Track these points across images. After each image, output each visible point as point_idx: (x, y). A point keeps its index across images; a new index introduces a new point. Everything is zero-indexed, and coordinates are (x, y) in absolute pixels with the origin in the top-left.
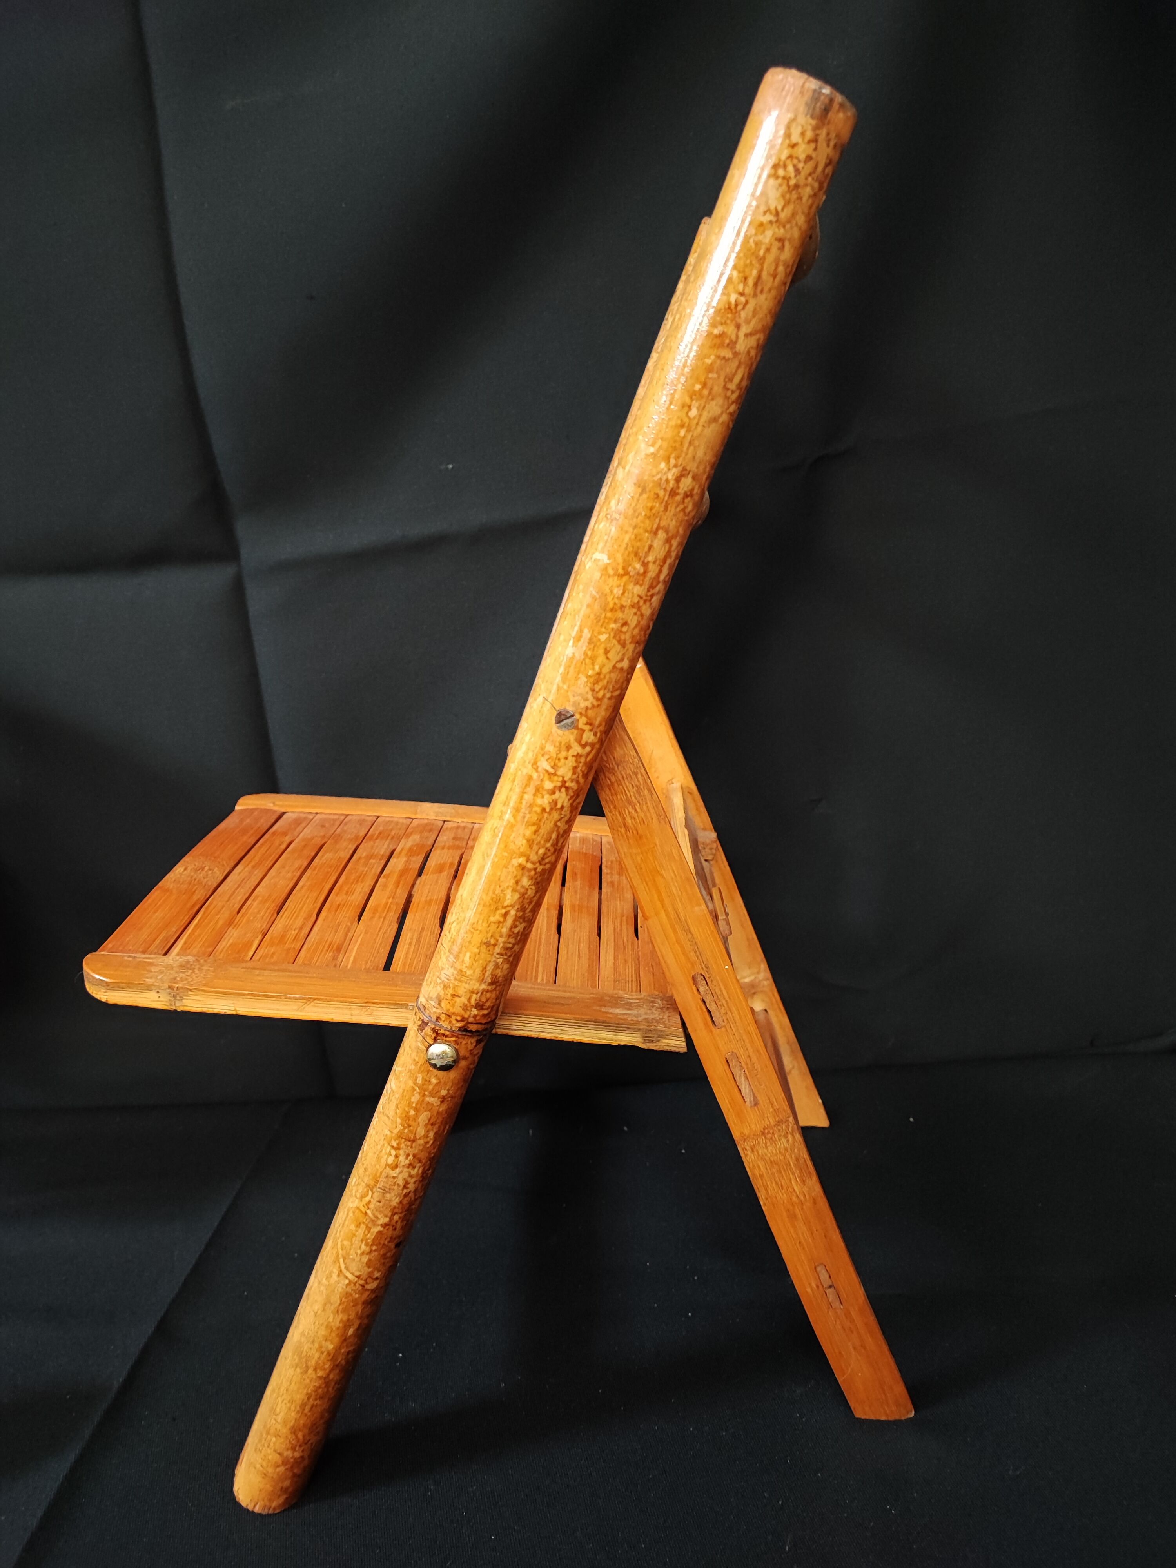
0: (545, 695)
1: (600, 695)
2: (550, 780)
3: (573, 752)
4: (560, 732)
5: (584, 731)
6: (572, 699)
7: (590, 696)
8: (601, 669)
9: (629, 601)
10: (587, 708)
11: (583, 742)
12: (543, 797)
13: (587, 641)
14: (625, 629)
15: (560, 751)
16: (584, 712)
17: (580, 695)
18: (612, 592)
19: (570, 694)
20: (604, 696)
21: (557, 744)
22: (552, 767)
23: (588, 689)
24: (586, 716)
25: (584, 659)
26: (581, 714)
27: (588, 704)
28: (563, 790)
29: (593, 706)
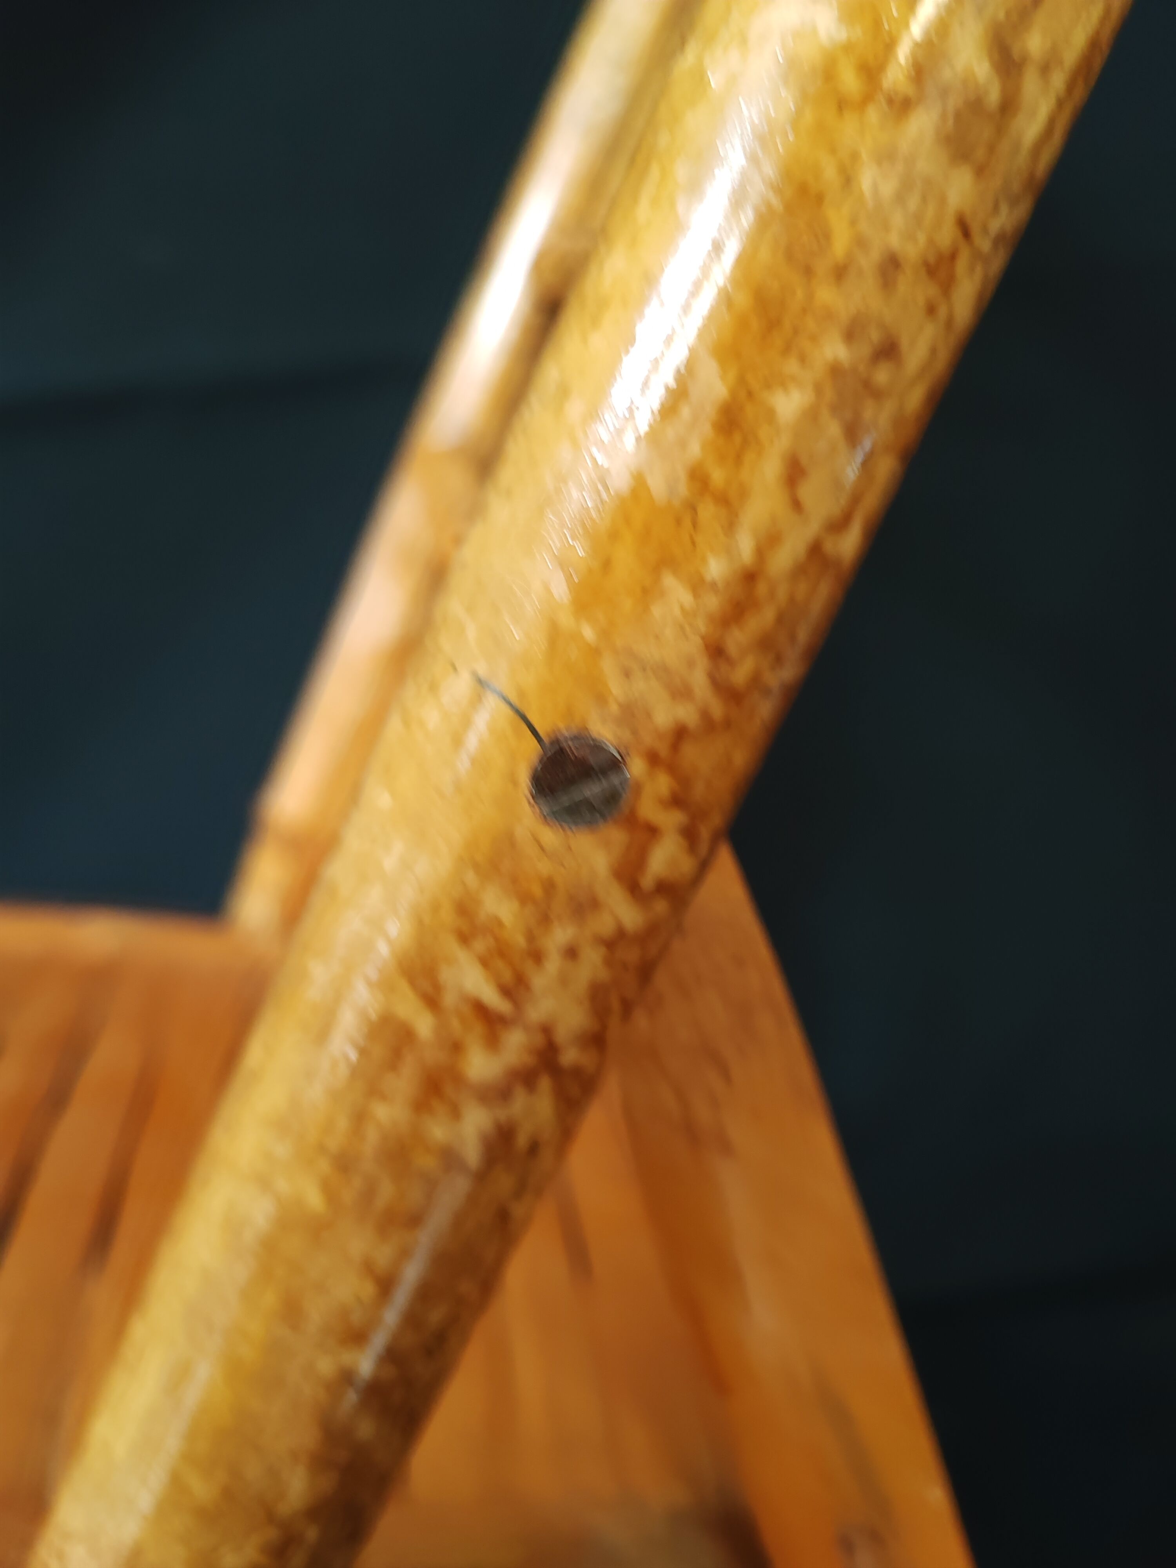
0: (482, 670)
1: (741, 674)
2: (492, 1042)
3: (604, 924)
4: (550, 836)
5: (652, 831)
6: (616, 688)
7: (699, 680)
8: (761, 553)
9: (922, 238)
10: (680, 734)
11: (647, 881)
12: (455, 1113)
13: (710, 411)
14: (882, 376)
15: (545, 920)
16: (663, 750)
17: (662, 672)
18: (848, 180)
19: (609, 667)
20: (756, 681)
21: (537, 891)
22: (506, 992)
23: (694, 646)
24: (672, 769)
25: (692, 508)
26: (653, 759)
27: (687, 714)
28: (545, 1084)
29: (709, 724)
